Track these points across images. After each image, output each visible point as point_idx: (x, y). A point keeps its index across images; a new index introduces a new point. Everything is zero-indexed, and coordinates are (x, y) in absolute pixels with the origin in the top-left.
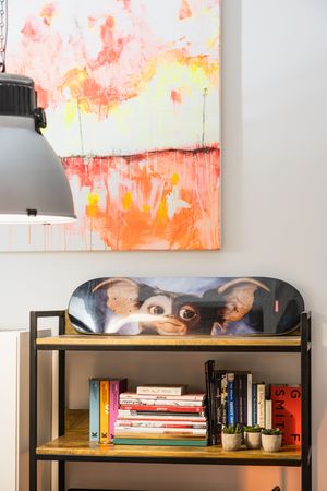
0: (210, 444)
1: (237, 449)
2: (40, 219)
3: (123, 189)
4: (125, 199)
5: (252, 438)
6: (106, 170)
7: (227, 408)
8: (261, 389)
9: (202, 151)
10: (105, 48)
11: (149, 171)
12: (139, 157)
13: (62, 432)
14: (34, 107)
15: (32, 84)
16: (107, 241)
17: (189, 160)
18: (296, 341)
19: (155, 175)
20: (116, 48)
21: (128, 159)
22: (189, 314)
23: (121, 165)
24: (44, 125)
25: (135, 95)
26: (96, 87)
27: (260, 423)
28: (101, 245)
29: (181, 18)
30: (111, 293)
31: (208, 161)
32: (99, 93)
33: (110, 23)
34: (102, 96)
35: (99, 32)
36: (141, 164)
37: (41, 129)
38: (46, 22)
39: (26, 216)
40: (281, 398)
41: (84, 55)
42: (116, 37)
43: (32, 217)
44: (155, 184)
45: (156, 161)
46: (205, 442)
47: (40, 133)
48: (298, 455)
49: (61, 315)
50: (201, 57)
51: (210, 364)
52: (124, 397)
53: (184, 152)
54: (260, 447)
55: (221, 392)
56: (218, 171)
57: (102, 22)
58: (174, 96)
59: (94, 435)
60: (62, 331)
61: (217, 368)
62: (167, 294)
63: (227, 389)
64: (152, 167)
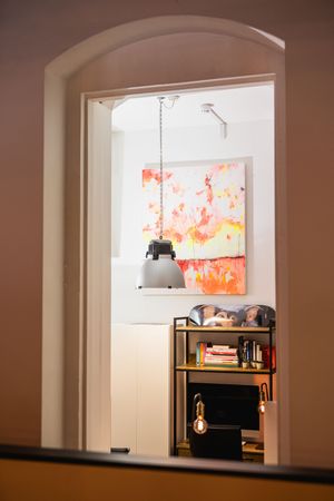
0: (238, 366)
1: (247, 368)
2: (172, 290)
3: (209, 271)
4: (210, 276)
5: (254, 364)
6: (203, 265)
7: (246, 353)
8: (258, 347)
9: (239, 257)
10: (203, 219)
11: (219, 265)
12: (215, 260)
13: (187, 361)
14: (171, 252)
15: (170, 243)
16: (204, 291)
17: (233, 261)
19: (221, 267)
20: (207, 219)
21: (211, 260)
22: (233, 319)
23: (209, 263)
24: (175, 257)
25: (213, 237)
26: (200, 234)
27: (257, 359)
28: (202, 293)
29: (231, 208)
30: (205, 310)
31: (241, 261)
32: (200, 236)
33: (204, 210)
34: (202, 237)
35: (200, 213)
36: (216, 262)
38: (181, 209)
39: (168, 289)
40: (265, 350)
41: (195, 222)
42: (207, 215)
43: (170, 289)
44: (222, 269)
45: (221, 261)
47: (174, 260)
48: (268, 370)
49: (187, 319)
50: (238, 222)
51: (240, 338)
52: (208, 349)
53: (231, 258)
54: (255, 367)
55: (244, 348)
56: (245, 265)
57: (202, 209)
58: (228, 237)
59: (198, 363)
60: (188, 325)
61: (242, 339)
62: (225, 311)
63: (246, 347)
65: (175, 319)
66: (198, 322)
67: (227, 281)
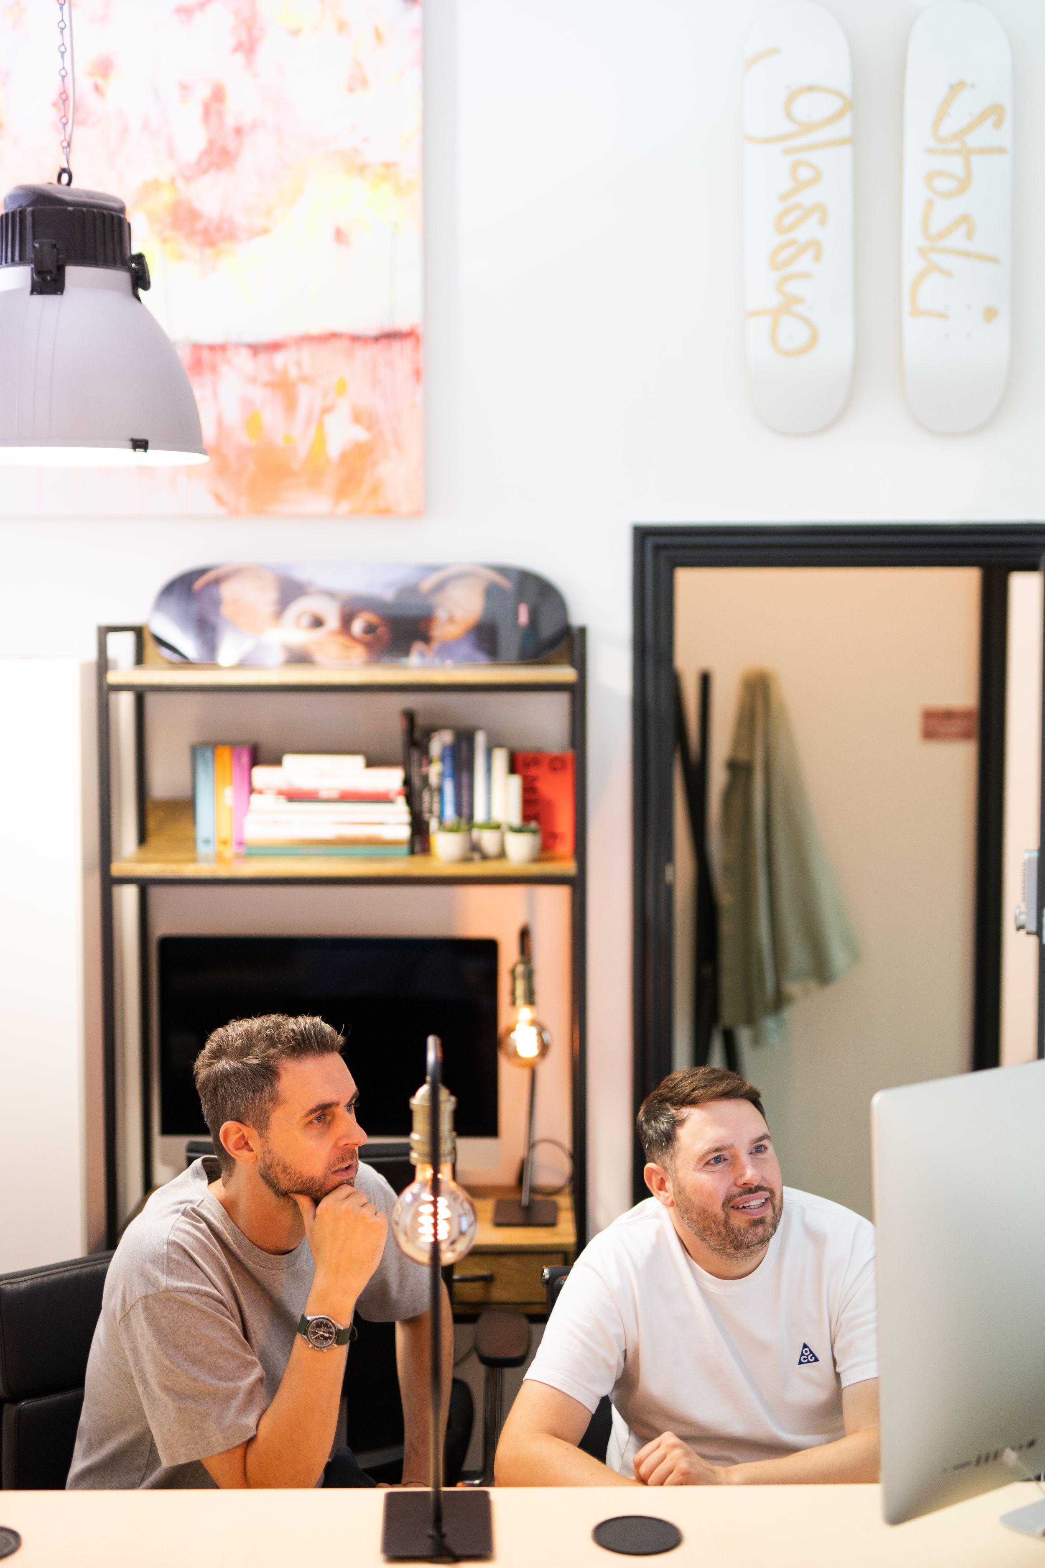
0: (412, 852)
1: (467, 860)
2: (152, 457)
3: (247, 404)
4: (252, 422)
5: (489, 841)
6: (214, 368)
7: (440, 790)
8: (500, 759)
9: (390, 336)
10: (211, 143)
11: (293, 372)
12: (275, 347)
13: (143, 837)
14: (129, 255)
15: (122, 210)
16: (219, 498)
17: (364, 354)
18: (565, 674)
19: (305, 379)
20: (231, 143)
21: (255, 349)
22: (370, 629)
23: (243, 360)
24: (146, 286)
25: (265, 231)
26: (194, 215)
27: (498, 815)
28: (210, 506)
29: (351, 90)
30: (227, 591)
31: (401, 351)
32: (200, 225)
33: (218, 95)
34: (206, 232)
35: (199, 111)
36: (280, 359)
37: (141, 292)
38: (97, 88)
39: (130, 451)
40: (533, 772)
41: (171, 152)
42: (230, 122)
43: (140, 452)
44: (306, 396)
45: (306, 354)
46: (405, 849)
47: (139, 300)
48: (568, 867)
49: (139, 632)
50: (388, 165)
51: (410, 717)
52: (261, 775)
53: (355, 339)
54: (502, 854)
55: (430, 762)
56: (418, 374)
57: (204, 93)
58: (340, 235)
59: (207, 842)
60: (140, 659)
61: (421, 721)
62: (331, 594)
63: (442, 759)
64: (299, 364)
65: (105, 631)
66: (188, 645)
67: (334, 448)
